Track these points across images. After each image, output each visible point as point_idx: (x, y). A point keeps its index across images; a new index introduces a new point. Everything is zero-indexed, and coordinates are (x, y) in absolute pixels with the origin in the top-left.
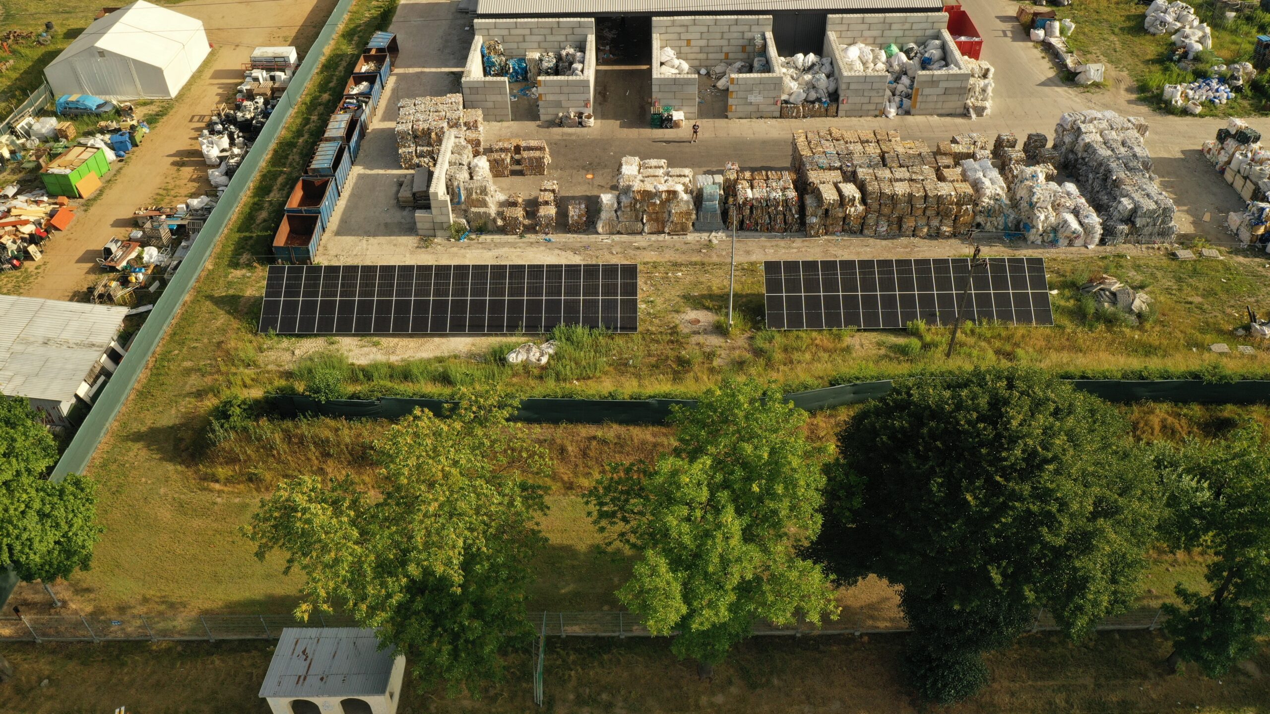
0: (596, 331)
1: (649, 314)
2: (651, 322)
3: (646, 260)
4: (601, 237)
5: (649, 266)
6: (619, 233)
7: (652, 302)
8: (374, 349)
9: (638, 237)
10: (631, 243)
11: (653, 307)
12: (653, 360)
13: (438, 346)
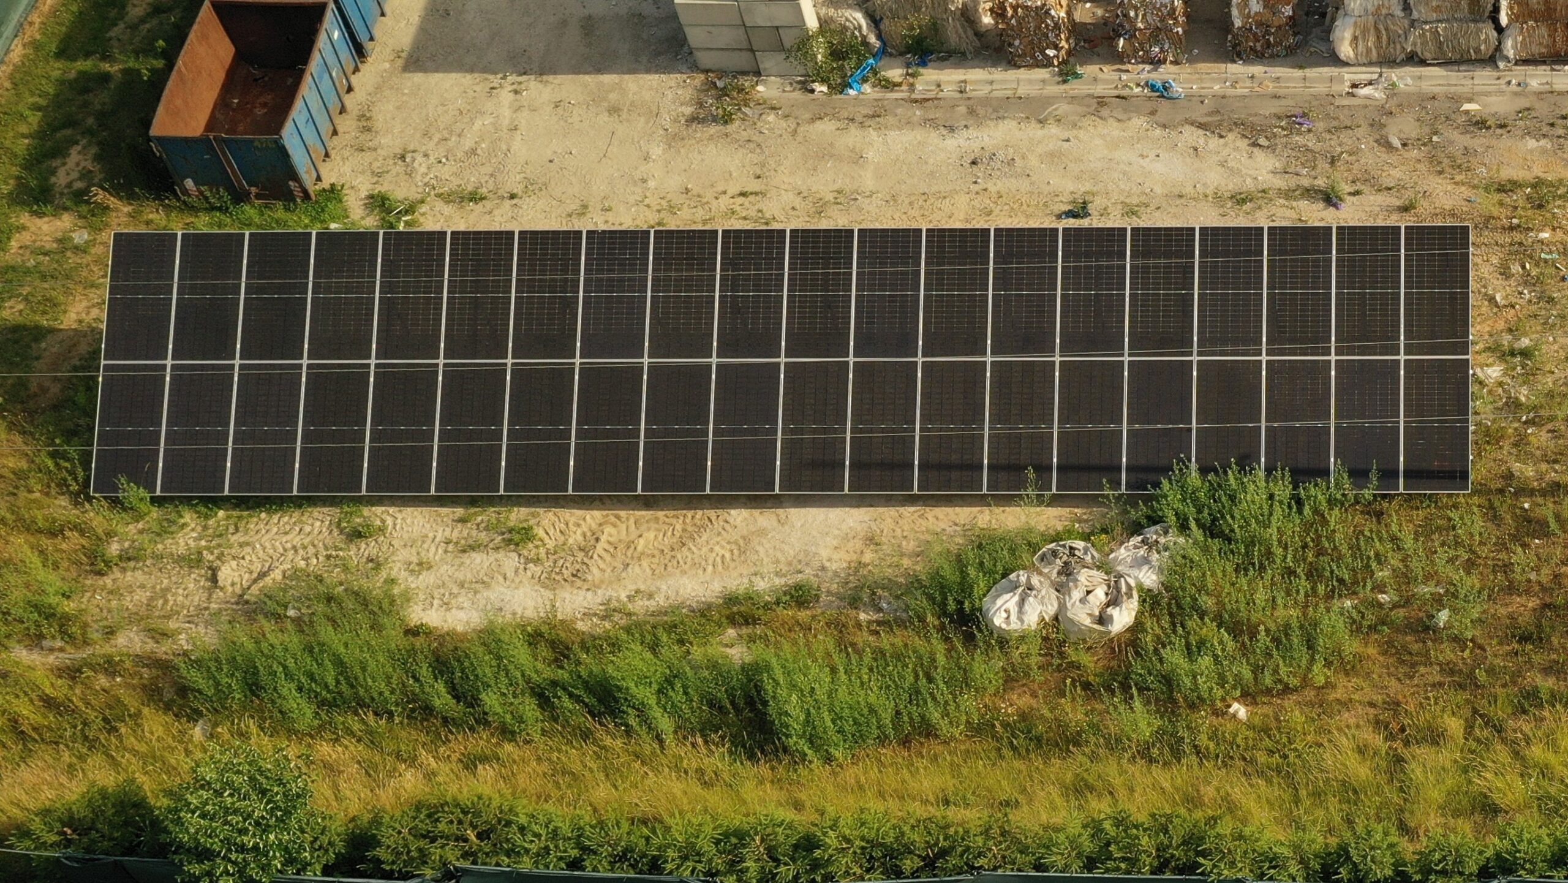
0: (1316, 493)
1: (1513, 405)
2: (1520, 442)
3: (1508, 173)
4: (1349, 75)
5: (1518, 197)
6: (1414, 59)
7: (1525, 354)
8: (510, 561)
9: (1483, 77)
10: (1456, 99)
11: (1529, 376)
12: (1524, 606)
13: (743, 547)
